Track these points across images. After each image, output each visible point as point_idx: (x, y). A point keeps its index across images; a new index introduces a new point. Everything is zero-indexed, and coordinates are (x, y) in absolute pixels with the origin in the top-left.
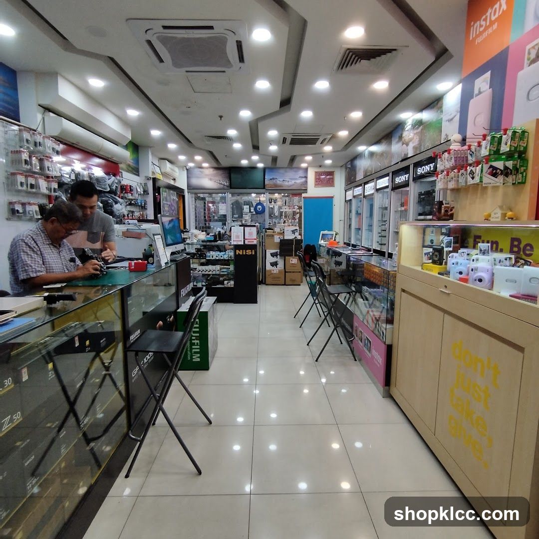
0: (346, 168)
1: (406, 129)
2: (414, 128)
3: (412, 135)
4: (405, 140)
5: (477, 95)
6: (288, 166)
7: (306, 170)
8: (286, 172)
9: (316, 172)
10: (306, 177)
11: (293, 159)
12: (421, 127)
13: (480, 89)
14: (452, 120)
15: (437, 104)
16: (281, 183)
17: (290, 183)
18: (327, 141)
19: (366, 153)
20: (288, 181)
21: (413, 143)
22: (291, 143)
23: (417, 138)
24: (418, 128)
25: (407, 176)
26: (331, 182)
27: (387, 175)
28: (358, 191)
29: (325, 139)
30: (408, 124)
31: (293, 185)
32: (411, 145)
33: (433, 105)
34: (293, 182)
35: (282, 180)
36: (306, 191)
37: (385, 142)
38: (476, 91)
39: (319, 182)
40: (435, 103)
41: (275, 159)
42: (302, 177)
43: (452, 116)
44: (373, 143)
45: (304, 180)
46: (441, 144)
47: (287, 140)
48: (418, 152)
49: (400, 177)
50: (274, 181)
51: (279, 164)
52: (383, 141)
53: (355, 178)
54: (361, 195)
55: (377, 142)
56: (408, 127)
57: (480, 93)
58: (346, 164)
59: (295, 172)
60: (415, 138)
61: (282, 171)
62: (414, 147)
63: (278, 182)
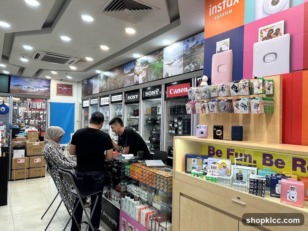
0: (83, 84)
1: (137, 65)
2: (142, 65)
3: (141, 70)
4: (136, 72)
5: (218, 52)
6: (33, 76)
7: (49, 81)
8: (31, 81)
9: (58, 84)
10: (49, 87)
11: (39, 71)
12: (147, 66)
13: (221, 48)
14: (171, 64)
15: (159, 52)
16: (26, 89)
17: (34, 90)
18: (75, 62)
19: (102, 76)
20: (33, 89)
21: (142, 75)
22: (43, 59)
23: (145, 72)
24: (145, 66)
25: (137, 96)
26: (70, 92)
27: (121, 93)
28: (95, 101)
29: (73, 61)
30: (138, 62)
31: (38, 92)
32: (141, 76)
33: (155, 53)
34: (38, 89)
35: (27, 87)
36: (49, 97)
37: (118, 71)
38: (218, 49)
39: (60, 92)
40: (158, 52)
41: (22, 70)
42: (45, 87)
43: (171, 62)
44: (108, 70)
45: (47, 89)
46: (163, 79)
47: (40, 56)
48: (146, 81)
49: (132, 96)
50: (19, 87)
51: (25, 74)
52: (116, 69)
53: (92, 92)
54: (97, 104)
55: (111, 70)
56: (138, 63)
57: (221, 51)
58: (83, 81)
59: (40, 82)
60: (143, 72)
61: (27, 80)
62: (143, 78)
63: (23, 88)
